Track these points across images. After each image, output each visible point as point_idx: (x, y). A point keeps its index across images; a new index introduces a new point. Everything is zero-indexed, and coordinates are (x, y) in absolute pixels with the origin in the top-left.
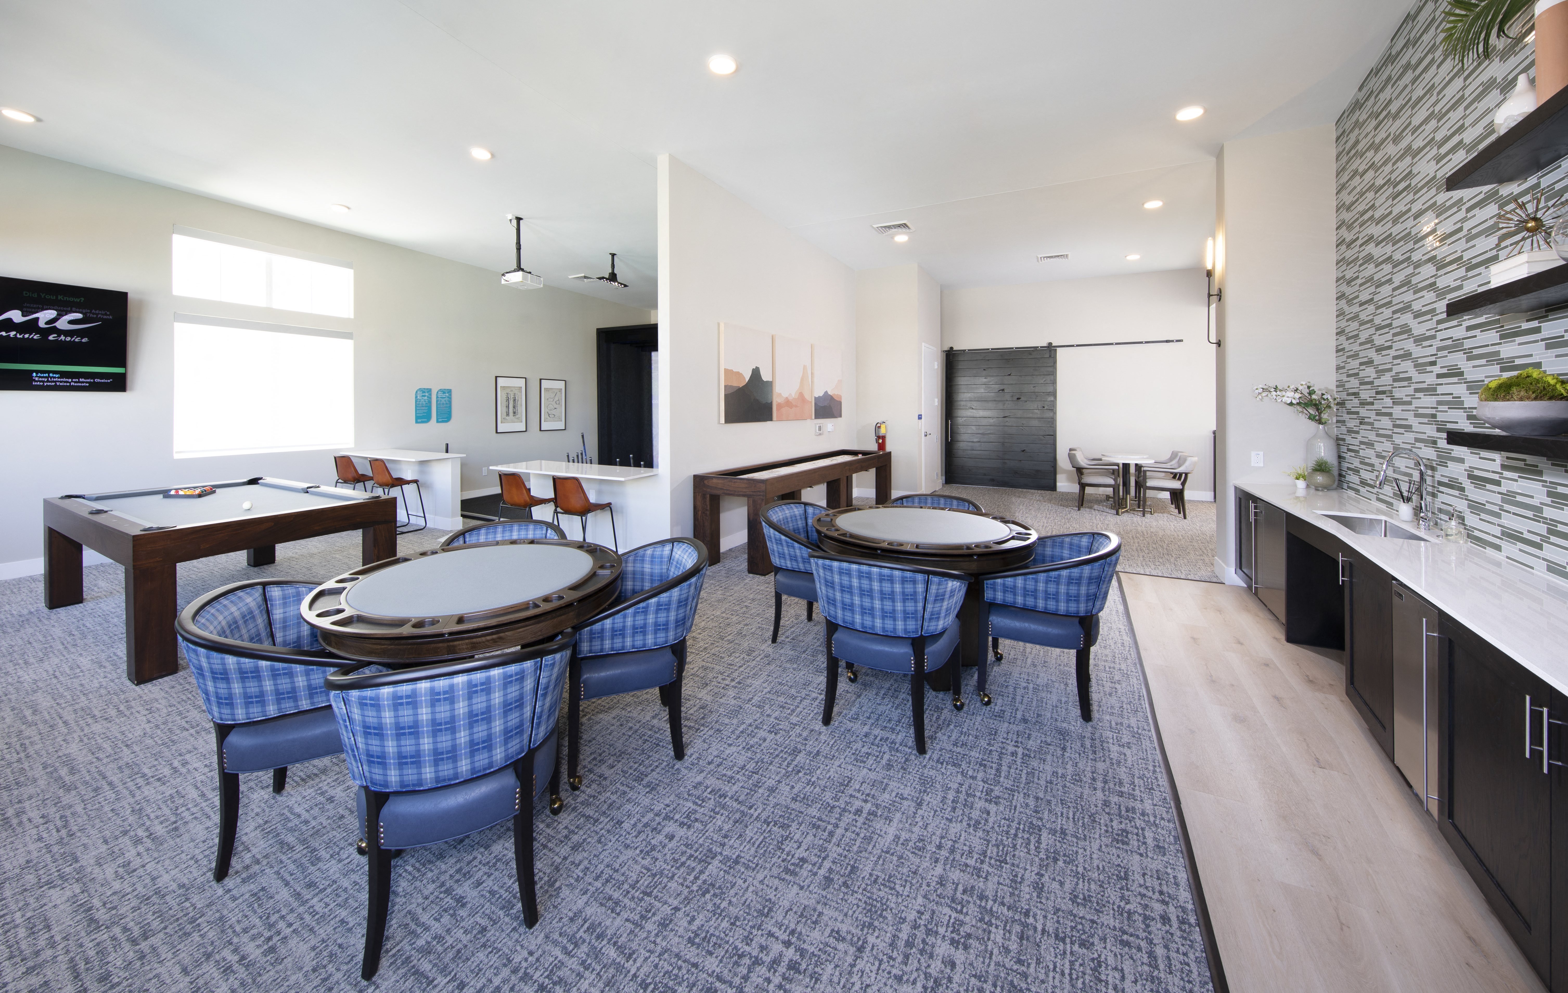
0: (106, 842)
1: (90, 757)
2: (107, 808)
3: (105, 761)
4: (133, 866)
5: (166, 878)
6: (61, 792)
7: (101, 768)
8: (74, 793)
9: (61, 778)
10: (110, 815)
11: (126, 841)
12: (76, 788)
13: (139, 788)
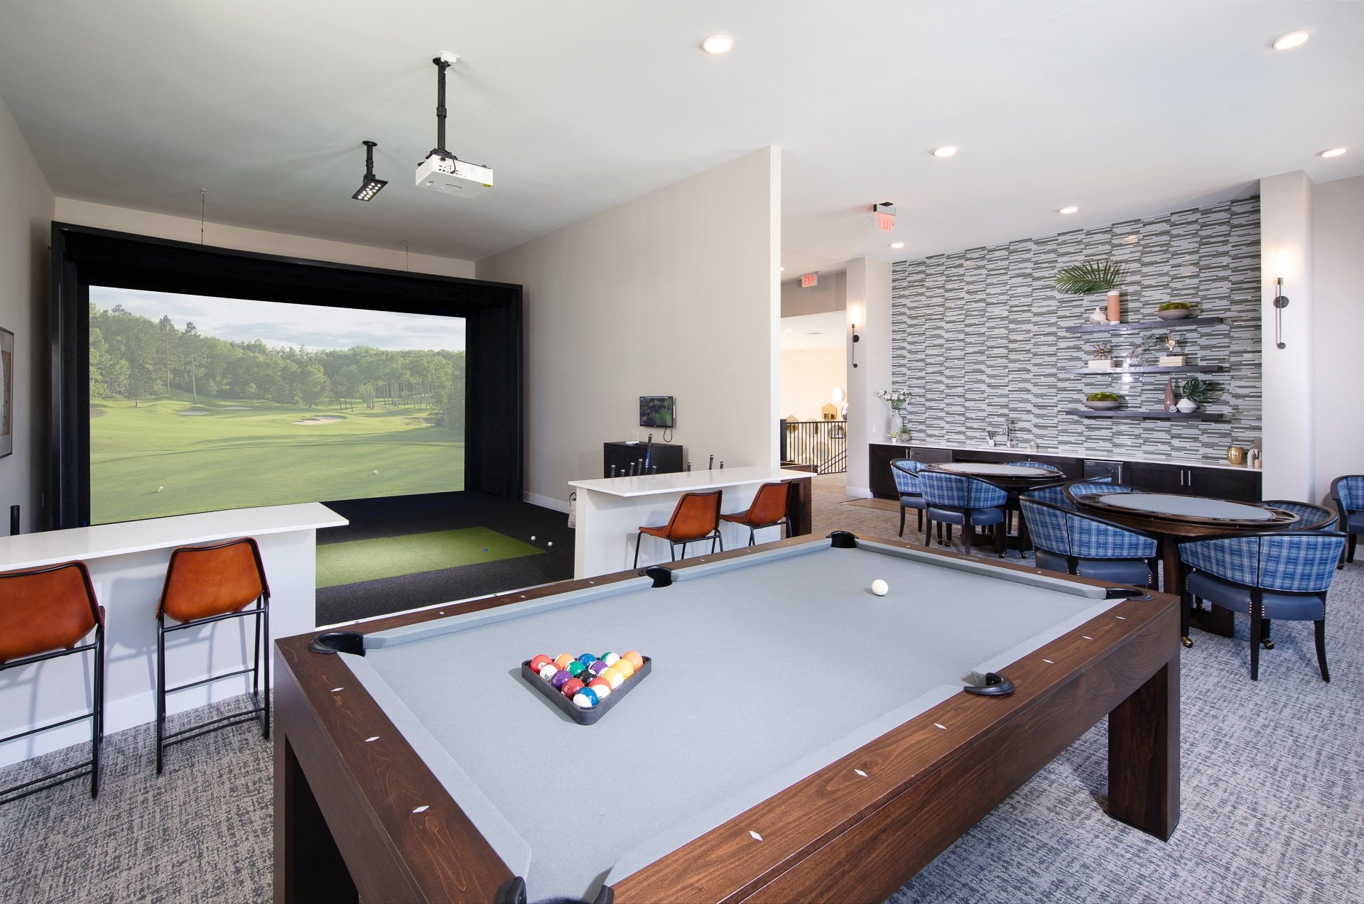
0: (1356, 728)
1: (1309, 784)
2: (1338, 742)
3: (1303, 772)
4: (1354, 711)
5: (1346, 697)
6: (1353, 776)
7: (1312, 769)
8: (1346, 769)
9: (1344, 788)
10: (1340, 738)
11: (1346, 721)
12: (1342, 770)
13: (1307, 737)
